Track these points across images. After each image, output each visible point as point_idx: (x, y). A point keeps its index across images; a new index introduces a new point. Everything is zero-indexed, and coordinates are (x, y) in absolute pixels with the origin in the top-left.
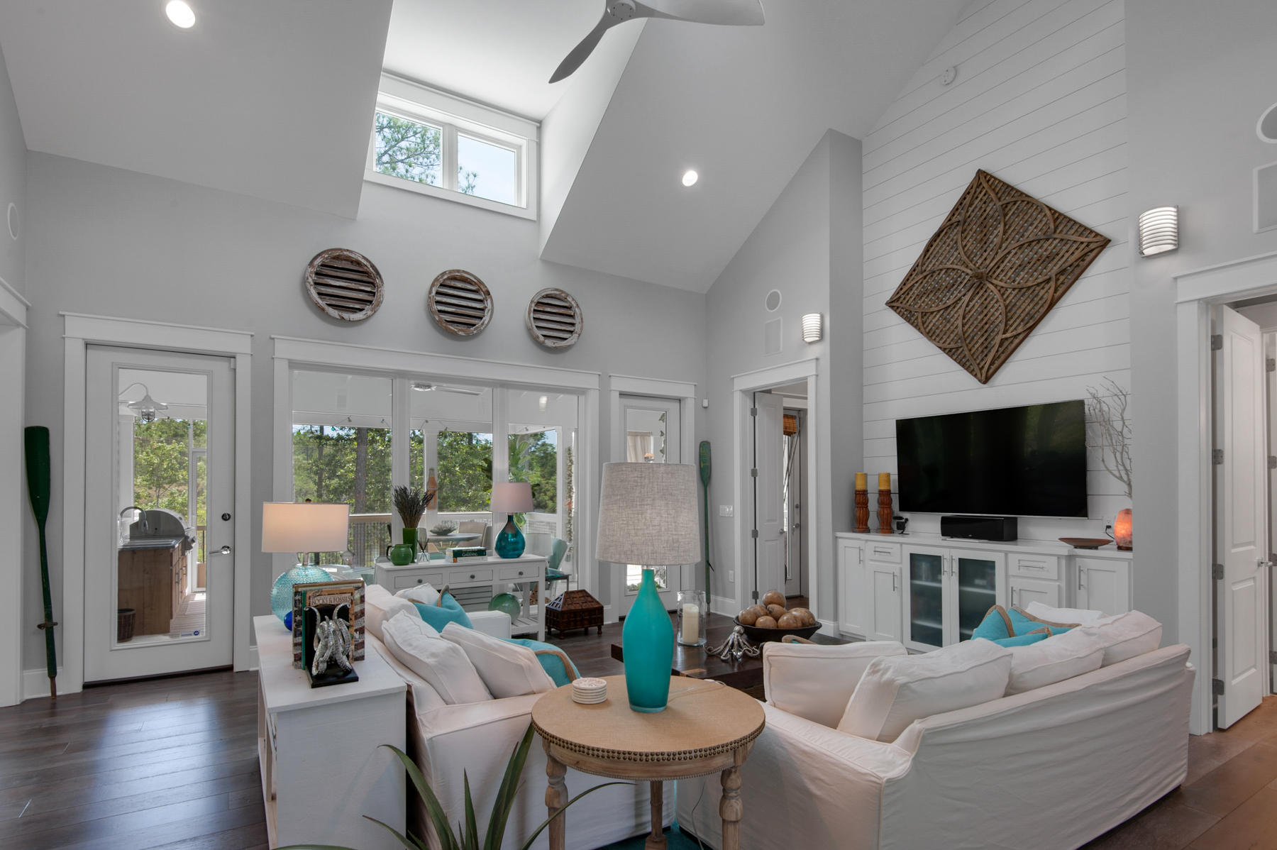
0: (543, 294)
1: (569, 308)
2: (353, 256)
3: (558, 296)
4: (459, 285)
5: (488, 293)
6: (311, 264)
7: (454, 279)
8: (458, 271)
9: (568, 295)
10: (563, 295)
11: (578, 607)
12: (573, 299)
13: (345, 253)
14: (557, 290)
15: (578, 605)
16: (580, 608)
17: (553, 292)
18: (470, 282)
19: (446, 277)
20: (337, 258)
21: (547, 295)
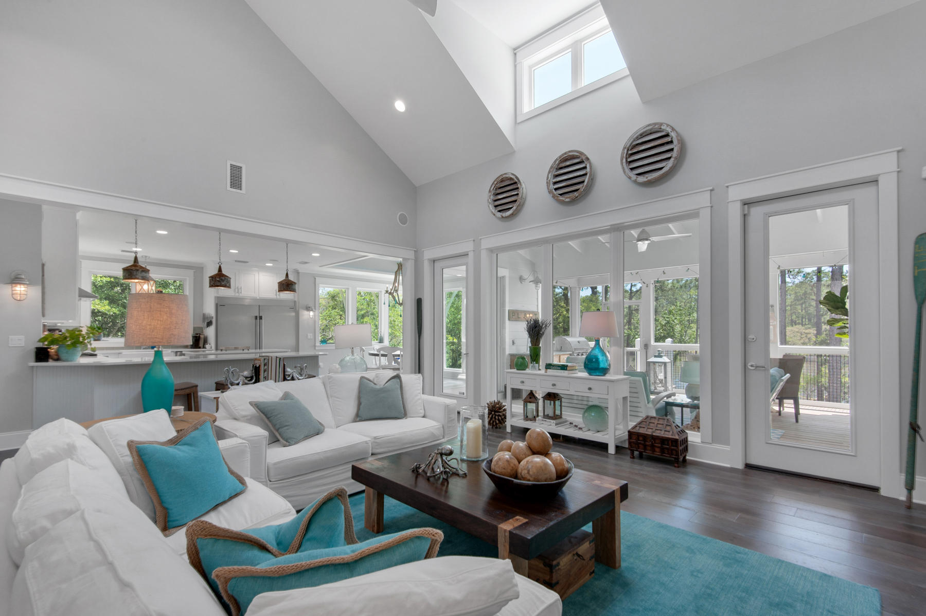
0: (635, 137)
1: (667, 135)
2: (507, 176)
3: (653, 131)
4: (568, 163)
5: (588, 159)
6: (490, 191)
7: (566, 160)
8: (565, 153)
9: (661, 124)
10: (657, 126)
11: (649, 432)
12: (668, 125)
13: (504, 176)
14: (649, 125)
15: (650, 430)
16: (650, 433)
17: (645, 130)
18: (573, 157)
19: (557, 162)
20: (502, 181)
21: (641, 135)
